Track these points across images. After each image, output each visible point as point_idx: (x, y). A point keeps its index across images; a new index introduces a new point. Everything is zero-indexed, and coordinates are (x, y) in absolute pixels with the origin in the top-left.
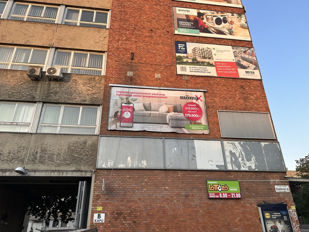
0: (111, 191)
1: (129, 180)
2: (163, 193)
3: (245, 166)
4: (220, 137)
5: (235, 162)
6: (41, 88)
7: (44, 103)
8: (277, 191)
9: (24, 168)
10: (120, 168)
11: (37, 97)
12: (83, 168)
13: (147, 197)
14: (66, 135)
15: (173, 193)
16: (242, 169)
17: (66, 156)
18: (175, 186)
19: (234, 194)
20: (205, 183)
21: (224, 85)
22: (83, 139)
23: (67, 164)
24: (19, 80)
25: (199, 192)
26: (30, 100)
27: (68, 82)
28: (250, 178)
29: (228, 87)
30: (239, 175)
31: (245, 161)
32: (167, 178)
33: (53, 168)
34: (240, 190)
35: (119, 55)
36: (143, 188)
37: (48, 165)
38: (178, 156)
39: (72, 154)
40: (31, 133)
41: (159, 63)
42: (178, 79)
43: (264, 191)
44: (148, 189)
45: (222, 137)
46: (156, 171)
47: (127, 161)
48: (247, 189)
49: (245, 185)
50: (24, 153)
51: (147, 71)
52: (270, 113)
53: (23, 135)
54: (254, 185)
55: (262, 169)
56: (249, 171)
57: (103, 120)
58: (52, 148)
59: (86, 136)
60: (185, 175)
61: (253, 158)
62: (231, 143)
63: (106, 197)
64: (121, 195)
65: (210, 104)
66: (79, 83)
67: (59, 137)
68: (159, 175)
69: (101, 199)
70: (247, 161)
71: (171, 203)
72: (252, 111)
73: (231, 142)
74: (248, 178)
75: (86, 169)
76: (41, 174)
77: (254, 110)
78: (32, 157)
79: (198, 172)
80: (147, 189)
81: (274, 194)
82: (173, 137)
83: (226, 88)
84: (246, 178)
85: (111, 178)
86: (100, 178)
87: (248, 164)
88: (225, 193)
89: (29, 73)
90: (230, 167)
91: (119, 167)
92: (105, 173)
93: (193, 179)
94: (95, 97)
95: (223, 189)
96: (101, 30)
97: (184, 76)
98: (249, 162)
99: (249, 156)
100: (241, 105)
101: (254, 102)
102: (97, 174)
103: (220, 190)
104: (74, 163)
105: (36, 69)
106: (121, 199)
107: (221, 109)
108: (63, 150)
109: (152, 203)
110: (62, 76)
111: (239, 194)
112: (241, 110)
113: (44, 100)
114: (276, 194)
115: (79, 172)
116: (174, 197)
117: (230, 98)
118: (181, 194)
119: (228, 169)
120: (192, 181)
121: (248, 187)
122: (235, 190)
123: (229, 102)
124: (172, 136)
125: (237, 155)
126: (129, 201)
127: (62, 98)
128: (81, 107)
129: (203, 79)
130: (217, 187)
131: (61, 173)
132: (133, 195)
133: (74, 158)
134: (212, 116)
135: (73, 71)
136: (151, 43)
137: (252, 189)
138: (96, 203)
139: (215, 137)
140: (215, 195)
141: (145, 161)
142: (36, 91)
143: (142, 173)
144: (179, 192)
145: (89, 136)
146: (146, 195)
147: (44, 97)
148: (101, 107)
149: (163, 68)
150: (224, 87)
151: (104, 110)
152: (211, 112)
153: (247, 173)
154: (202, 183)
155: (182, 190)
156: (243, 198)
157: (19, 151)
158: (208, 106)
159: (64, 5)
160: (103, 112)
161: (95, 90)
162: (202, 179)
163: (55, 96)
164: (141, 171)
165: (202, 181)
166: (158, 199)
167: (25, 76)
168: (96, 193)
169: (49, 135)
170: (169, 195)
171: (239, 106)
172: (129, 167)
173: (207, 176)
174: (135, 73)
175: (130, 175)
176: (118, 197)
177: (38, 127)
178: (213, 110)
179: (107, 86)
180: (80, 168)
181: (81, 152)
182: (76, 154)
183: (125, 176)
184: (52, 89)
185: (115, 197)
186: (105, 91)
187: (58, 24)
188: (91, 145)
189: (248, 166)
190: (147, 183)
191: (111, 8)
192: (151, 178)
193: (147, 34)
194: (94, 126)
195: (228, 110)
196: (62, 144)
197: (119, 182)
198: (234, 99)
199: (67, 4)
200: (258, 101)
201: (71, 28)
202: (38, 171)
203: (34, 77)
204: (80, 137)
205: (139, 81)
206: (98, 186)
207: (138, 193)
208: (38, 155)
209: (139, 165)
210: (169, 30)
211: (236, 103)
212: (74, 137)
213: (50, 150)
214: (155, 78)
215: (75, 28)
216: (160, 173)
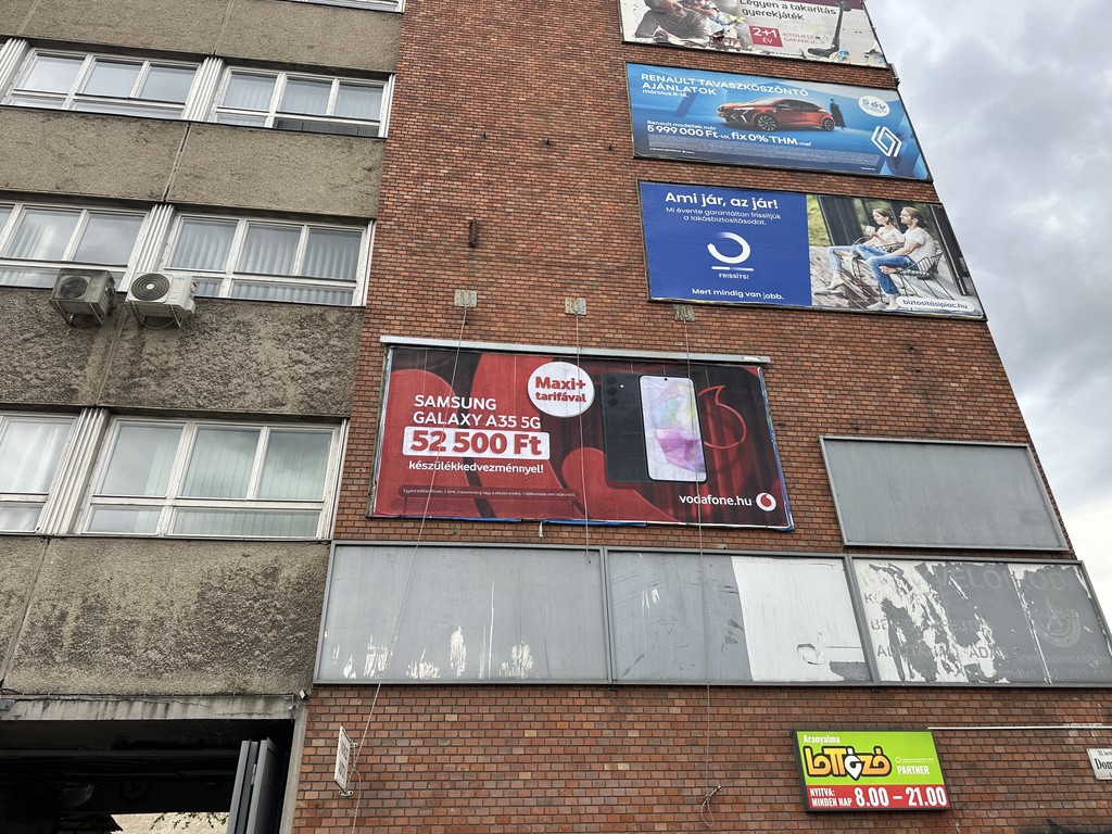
0: (381, 785)
1: (455, 734)
2: (607, 792)
3: (951, 664)
4: (838, 544)
5: (910, 647)
6: (106, 352)
7: (113, 412)
8: (1101, 774)
10: (419, 679)
11: (85, 389)
12: (256, 683)
13: (536, 810)
14: (192, 543)
15: (649, 792)
16: (943, 677)
17: (190, 630)
18: (659, 758)
19: (917, 790)
20: (789, 741)
21: (839, 341)
22: (262, 558)
23: (190, 664)
24: (17, 325)
25: (763, 783)
26: (56, 402)
27: (216, 330)
28: (977, 719)
30: (929, 704)
31: (951, 642)
32: (625, 725)
33: (130, 684)
34: (944, 770)
35: (423, 230)
36: (517, 767)
37: (109, 671)
38: (669, 627)
39: (213, 622)
40: (49, 533)
41: (578, 257)
42: (655, 316)
43: (1043, 773)
44: (542, 775)
45: (846, 543)
46: (573, 694)
47: (448, 648)
48: (971, 767)
49: (962, 749)
50: (8, 618)
51: (532, 287)
52: (1032, 446)
53: (11, 543)
54: (1000, 749)
55: (1023, 677)
56: (971, 685)
57: (352, 476)
58: (131, 596)
59: (278, 546)
60: (702, 710)
61: (984, 631)
62: (884, 570)
63: (352, 813)
64: (421, 802)
65: (789, 414)
66: (261, 334)
67: (165, 550)
68: (588, 710)
69: (331, 822)
70: (957, 646)
72: (960, 439)
73: (884, 564)
74: (970, 719)
75: (272, 686)
76: (74, 709)
77: (969, 437)
78: (41, 635)
79: (756, 695)
80: (536, 776)
81: (1088, 788)
82: (644, 543)
83: (848, 353)
84: (964, 719)
85: (379, 726)
86: (332, 726)
87: (965, 656)
89: (57, 296)
90: (888, 673)
91: (414, 675)
92: (355, 702)
93: (736, 726)
94: (323, 387)
95: (867, 770)
96: (356, 143)
97: (677, 307)
98: (969, 650)
99: (967, 625)
100: (913, 414)
101: (963, 404)
102: (319, 710)
103: (855, 772)
104: (223, 658)
105: (87, 279)
106: (420, 821)
107: (835, 431)
108: (177, 607)
110: (191, 306)
111: (938, 789)
112: (913, 437)
113: (112, 403)
114: (1098, 789)
115: (239, 701)
116: (657, 809)
117: (868, 389)
118: (686, 792)
119: (883, 679)
120: (732, 734)
121: (973, 758)
122: (918, 770)
123: (864, 403)
124: (637, 543)
125: (917, 618)
127: (186, 391)
128: (265, 432)
129: (754, 318)
130: (840, 759)
131: (161, 707)
132: (473, 802)
133: (223, 639)
134: (798, 459)
135: (240, 290)
136: (548, 188)
137: (991, 765)
139: (817, 543)
140: (837, 797)
141: (526, 647)
142: (82, 368)
143: (512, 702)
144: (679, 784)
145: (291, 546)
146: (532, 802)
147: (112, 391)
148: (344, 428)
149: (595, 279)
150: (838, 347)
151: (356, 436)
152: (794, 444)
153: (966, 697)
154: (775, 741)
155: (691, 775)
156: (958, 806)
158: (781, 418)
159: (218, 57)
160: (352, 446)
161: (322, 362)
162: (773, 726)
163: (159, 385)
164: (508, 694)
165: (774, 734)
166: (585, 818)
167: (44, 308)
168: (308, 795)
169: (122, 541)
170: (634, 800)
171: (903, 419)
172: (459, 674)
173: (796, 711)
174: (485, 297)
175: (462, 710)
176: (409, 812)
177: (78, 510)
178: (800, 434)
179: (373, 344)
180: (245, 682)
181: (252, 615)
182: (232, 623)
183: (440, 717)
184: (147, 360)
185: (394, 813)
186: (364, 363)
187: (190, 122)
188: (299, 583)
189: (965, 667)
190: (535, 748)
191: (395, 68)
192: (553, 725)
193: (533, 157)
194: (315, 506)
195: (864, 435)
196: (173, 580)
197: (414, 743)
198: (882, 394)
199: (230, 54)
200: (979, 399)
201: (240, 135)
202: (62, 697)
203: (77, 312)
204: (249, 549)
205: (500, 324)
206: (320, 760)
207: (494, 794)
208: (68, 629)
209: (501, 666)
210: (617, 142)
211: (892, 409)
212: (229, 549)
213: (119, 607)
214: (564, 315)
215: (258, 135)
216: (590, 702)
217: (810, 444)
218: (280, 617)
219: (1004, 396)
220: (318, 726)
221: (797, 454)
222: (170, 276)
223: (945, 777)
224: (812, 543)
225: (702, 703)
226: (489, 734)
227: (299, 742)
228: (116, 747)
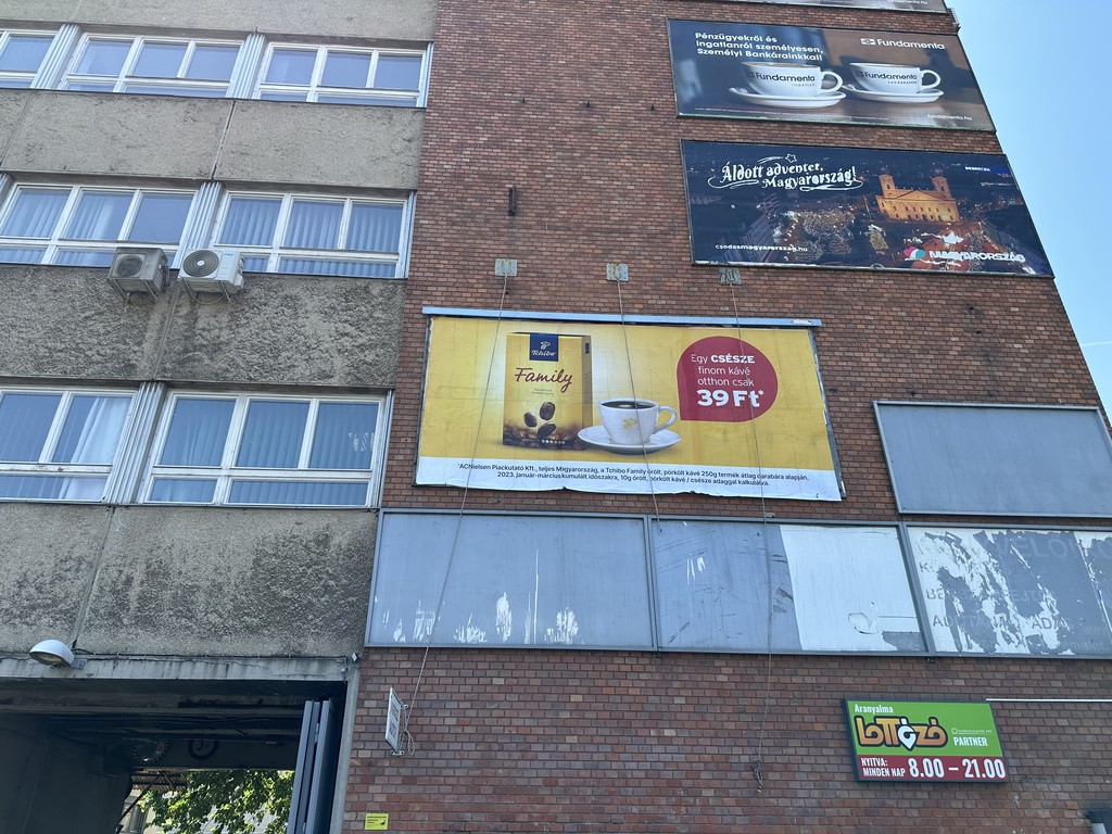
0: (425, 746)
1: (502, 697)
2: (654, 757)
3: (1012, 635)
5: (967, 616)
6: (161, 329)
7: (169, 386)
9: (74, 643)
10: (466, 643)
11: (143, 364)
12: (311, 646)
14: (246, 512)
15: (696, 758)
16: (1003, 648)
17: (247, 595)
18: (706, 725)
19: (974, 761)
20: (839, 711)
21: (893, 302)
22: (315, 524)
23: (247, 627)
24: (78, 303)
25: (812, 750)
26: (116, 376)
27: (265, 305)
28: (1038, 691)
29: (913, 310)
30: (987, 675)
31: (1012, 612)
32: (671, 692)
33: (191, 646)
34: (1002, 742)
35: (462, 199)
36: (564, 731)
37: (172, 632)
38: (716, 595)
39: (268, 587)
40: (113, 502)
41: (620, 222)
42: (700, 281)
44: (588, 739)
45: (901, 512)
46: (618, 660)
47: (494, 614)
48: (1033, 738)
49: (1023, 722)
50: (79, 582)
51: (572, 255)
52: (1102, 409)
53: (80, 511)
54: (1064, 722)
55: (1091, 649)
56: (1034, 657)
57: (398, 446)
58: (191, 562)
59: (329, 514)
60: (749, 679)
62: (941, 538)
63: (404, 771)
64: (470, 763)
65: (841, 379)
66: (308, 308)
67: (222, 518)
68: (634, 676)
69: (384, 780)
70: (1019, 616)
71: (691, 800)
72: (1024, 403)
73: (941, 532)
74: (1031, 691)
75: (325, 649)
76: (141, 669)
77: (1034, 400)
78: (109, 598)
79: (806, 664)
80: (582, 740)
82: (689, 512)
83: (904, 314)
84: (1025, 691)
85: (428, 688)
86: (383, 688)
87: (1027, 627)
88: (932, 759)
89: (114, 274)
90: (944, 642)
91: (462, 639)
92: (404, 665)
93: (785, 694)
94: (368, 359)
95: (922, 741)
96: (396, 115)
97: (724, 269)
98: (1031, 620)
99: (1029, 594)
100: (974, 378)
101: (1027, 365)
102: (371, 672)
103: (909, 743)
104: (278, 622)
105: (142, 257)
106: (469, 781)
107: (890, 395)
108: (234, 573)
109: (608, 800)
110: (239, 281)
111: (997, 761)
112: (972, 401)
113: (168, 376)
115: (294, 663)
116: (704, 775)
117: (924, 351)
118: (734, 759)
119: (938, 649)
120: (781, 702)
121: (1034, 730)
123: (920, 366)
124: (682, 511)
125: (975, 587)
126: (502, 791)
127: (238, 365)
128: (314, 403)
129: (804, 279)
130: (893, 729)
131: (221, 668)
132: (521, 764)
133: (278, 604)
134: (850, 425)
135: (287, 264)
136: (589, 152)
137: (1054, 738)
138: (363, 798)
139: (870, 512)
140: (890, 767)
141: (570, 613)
142: (139, 344)
143: (558, 666)
144: (726, 751)
145: (342, 514)
146: (579, 765)
147: (168, 366)
148: (390, 399)
149: (637, 244)
150: (894, 309)
151: (401, 406)
152: (846, 410)
153: (1028, 669)
154: (825, 711)
155: (738, 742)
156: (1017, 779)
157: (61, 578)
158: (834, 384)
159: (260, 34)
160: (399, 417)
161: (367, 334)
162: (822, 695)
163: (212, 359)
164: (553, 658)
165: (825, 703)
166: (631, 783)
167: (102, 286)
168: (363, 754)
169: (182, 510)
170: (681, 766)
171: (962, 382)
172: (505, 638)
173: (847, 680)
174: (525, 266)
175: (508, 674)
176: (458, 773)
177: (140, 480)
178: (853, 399)
179: (416, 316)
180: (300, 645)
181: (305, 580)
182: (286, 589)
183: (487, 681)
184: (200, 335)
185: (445, 772)
186: (407, 335)
187: (235, 100)
188: (349, 550)
189: (1027, 638)
190: (581, 713)
191: (434, 36)
192: (598, 691)
193: (572, 120)
194: (363, 475)
195: (920, 400)
196: (229, 547)
197: (462, 705)
198: (939, 357)
199: (272, 30)
200: (1045, 361)
201: (283, 110)
202: (130, 658)
203: (132, 289)
204: (303, 517)
205: (540, 293)
206: (372, 720)
207: (541, 756)
208: (133, 594)
209: (546, 632)
210: (658, 102)
211: (951, 372)
212: (282, 517)
213: (180, 573)
214: (605, 282)
215: (300, 110)
216: (636, 668)
217: (864, 410)
218: (332, 583)
219: (1073, 357)
220: (369, 688)
221: (849, 420)
222: (219, 252)
223: (1004, 749)
224: (865, 511)
225: (749, 671)
226: (536, 697)
227: (352, 703)
228: (181, 705)
